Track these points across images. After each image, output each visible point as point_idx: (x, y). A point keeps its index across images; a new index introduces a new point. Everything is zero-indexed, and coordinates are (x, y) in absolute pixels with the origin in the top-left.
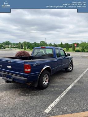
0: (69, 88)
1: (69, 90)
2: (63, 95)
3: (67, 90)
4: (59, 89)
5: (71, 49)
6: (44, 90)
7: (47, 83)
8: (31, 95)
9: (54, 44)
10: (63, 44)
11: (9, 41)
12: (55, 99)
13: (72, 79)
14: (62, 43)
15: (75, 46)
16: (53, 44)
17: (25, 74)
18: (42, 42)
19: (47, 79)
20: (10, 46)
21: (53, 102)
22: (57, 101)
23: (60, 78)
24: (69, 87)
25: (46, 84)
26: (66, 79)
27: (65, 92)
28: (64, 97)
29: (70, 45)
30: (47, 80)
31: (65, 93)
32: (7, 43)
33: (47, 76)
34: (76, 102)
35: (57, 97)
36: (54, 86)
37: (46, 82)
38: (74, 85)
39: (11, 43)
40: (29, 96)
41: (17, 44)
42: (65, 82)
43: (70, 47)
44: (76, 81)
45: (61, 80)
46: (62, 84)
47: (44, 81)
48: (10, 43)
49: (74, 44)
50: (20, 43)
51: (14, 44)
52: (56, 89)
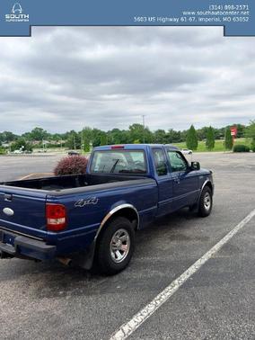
0: (192, 270)
1: (192, 276)
2: (168, 294)
3: (184, 277)
4: (161, 274)
5: (220, 143)
6: (116, 278)
7: (126, 254)
8: (74, 294)
9: (171, 131)
10: (196, 129)
11: (41, 130)
12: (143, 306)
13: (206, 238)
14: (192, 127)
15: (233, 134)
16: (167, 132)
17: (48, 233)
18: (136, 125)
19: (124, 243)
20: (45, 142)
21: (135, 319)
22: (146, 314)
23: (172, 238)
24: (193, 267)
25: (120, 257)
26: (188, 239)
27: (177, 283)
28: (171, 298)
29: (216, 132)
30: (126, 247)
31: (176, 287)
32: (38, 135)
33: (123, 234)
34: (204, 317)
35: (149, 301)
36: (145, 265)
37: (122, 252)
38: (210, 259)
39: (49, 135)
40: (67, 298)
41: (64, 137)
42: (183, 248)
43: (218, 138)
44: (217, 247)
45: (174, 243)
46: (171, 258)
47: (114, 251)
48: (45, 133)
49: (229, 129)
50: (72, 132)
51: (56, 137)
52: (153, 273)
